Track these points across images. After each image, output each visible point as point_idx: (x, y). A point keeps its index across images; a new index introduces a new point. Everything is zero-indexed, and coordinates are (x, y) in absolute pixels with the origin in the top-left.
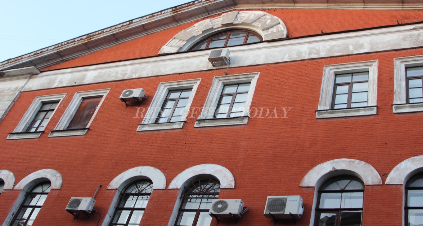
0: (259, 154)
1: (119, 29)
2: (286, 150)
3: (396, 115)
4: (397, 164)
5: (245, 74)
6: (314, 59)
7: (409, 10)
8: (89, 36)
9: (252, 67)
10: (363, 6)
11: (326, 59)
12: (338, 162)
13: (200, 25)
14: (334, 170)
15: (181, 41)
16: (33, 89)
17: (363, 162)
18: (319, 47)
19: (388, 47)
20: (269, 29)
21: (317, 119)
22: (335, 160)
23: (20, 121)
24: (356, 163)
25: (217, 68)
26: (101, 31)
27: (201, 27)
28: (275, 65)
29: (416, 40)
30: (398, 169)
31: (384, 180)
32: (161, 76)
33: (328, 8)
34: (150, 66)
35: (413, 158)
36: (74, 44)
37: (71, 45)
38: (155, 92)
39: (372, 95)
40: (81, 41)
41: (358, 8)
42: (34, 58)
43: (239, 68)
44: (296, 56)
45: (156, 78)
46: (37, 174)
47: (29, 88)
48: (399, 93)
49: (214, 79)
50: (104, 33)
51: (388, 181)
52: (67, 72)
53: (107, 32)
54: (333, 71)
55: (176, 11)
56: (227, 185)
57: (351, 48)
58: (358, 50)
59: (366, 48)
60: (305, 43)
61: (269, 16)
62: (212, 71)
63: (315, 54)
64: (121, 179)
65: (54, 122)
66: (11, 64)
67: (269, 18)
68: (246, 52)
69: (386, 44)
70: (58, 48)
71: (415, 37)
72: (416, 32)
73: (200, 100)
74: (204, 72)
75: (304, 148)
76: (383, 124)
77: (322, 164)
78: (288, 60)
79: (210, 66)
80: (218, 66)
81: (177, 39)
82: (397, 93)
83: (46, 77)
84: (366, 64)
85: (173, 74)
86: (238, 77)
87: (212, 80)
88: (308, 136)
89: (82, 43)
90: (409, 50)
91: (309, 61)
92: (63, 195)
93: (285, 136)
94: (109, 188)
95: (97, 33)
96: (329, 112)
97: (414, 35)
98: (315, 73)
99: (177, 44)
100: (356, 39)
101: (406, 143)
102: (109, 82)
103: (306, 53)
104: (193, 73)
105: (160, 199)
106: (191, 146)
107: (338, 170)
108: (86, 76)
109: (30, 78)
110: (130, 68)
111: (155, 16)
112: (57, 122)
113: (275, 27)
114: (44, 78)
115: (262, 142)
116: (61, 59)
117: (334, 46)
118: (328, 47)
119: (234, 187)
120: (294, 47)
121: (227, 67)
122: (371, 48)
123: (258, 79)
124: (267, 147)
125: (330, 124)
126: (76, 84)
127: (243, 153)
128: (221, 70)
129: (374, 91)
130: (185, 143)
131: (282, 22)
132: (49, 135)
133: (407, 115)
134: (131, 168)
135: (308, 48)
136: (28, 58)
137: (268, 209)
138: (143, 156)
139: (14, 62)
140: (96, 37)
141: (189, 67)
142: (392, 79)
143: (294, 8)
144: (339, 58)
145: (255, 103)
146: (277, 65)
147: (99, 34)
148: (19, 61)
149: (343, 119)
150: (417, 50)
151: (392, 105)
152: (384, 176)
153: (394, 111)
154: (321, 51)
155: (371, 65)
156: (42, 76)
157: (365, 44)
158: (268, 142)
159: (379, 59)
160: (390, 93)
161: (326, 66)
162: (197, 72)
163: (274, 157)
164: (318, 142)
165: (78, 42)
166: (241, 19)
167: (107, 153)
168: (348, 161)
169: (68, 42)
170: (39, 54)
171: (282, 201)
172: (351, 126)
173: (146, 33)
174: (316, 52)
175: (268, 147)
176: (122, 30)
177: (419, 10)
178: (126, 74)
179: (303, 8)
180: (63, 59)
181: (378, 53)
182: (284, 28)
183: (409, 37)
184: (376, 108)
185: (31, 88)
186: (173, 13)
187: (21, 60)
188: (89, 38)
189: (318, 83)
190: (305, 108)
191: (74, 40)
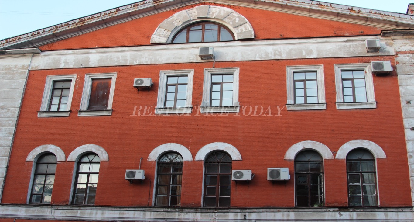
0: (253, 136)
1: (108, 15)
2: (271, 133)
3: (339, 110)
4: (341, 145)
5: (228, 68)
6: (278, 60)
7: (341, 22)
8: (81, 20)
9: (233, 63)
10: (309, 14)
11: (287, 60)
12: (306, 143)
13: (179, 15)
14: (304, 148)
15: (166, 31)
16: (40, 69)
17: (321, 143)
18: (281, 50)
19: (330, 55)
20: (239, 27)
21: (287, 110)
22: (304, 142)
23: (42, 100)
24: (317, 144)
25: (205, 61)
26: (92, 16)
27: (179, 18)
28: (250, 62)
29: (348, 50)
30: (342, 149)
31: (335, 155)
32: (159, 64)
33: (282, 11)
34: (146, 54)
35: (350, 141)
36: (69, 26)
37: (66, 28)
38: (159, 79)
39: (321, 93)
40: (74, 24)
41: (305, 15)
42: (32, 39)
43: (222, 63)
44: (265, 56)
45: (155, 65)
46: (83, 148)
47: (36, 67)
48: (339, 93)
49: (204, 71)
50: (95, 19)
51: (337, 157)
52: (68, 53)
53: (98, 18)
54: (292, 71)
55: (156, 2)
56: (237, 158)
57: (304, 53)
58: (309, 55)
59: (314, 54)
60: (270, 45)
61: (236, 14)
62: (201, 63)
63: (279, 55)
64: (156, 153)
65: (76, 102)
66: (10, 44)
67: (237, 17)
68: (225, 48)
69: (328, 52)
70: (54, 30)
71: (347, 48)
72: (348, 44)
73: (198, 89)
74: (195, 63)
75: (283, 132)
76: (331, 116)
77: (296, 144)
78: (260, 59)
79: (199, 59)
80: (206, 59)
81: (162, 28)
82: (338, 94)
83: (49, 57)
84: (315, 67)
85: (169, 64)
86: (223, 70)
87: (203, 72)
88: (283, 123)
89: (76, 26)
90: (344, 59)
91: (275, 61)
92: (113, 165)
93: (268, 122)
94: (149, 160)
95: (88, 17)
96: (295, 106)
97: (347, 46)
98: (280, 72)
99: (164, 34)
100: (306, 45)
101: (346, 131)
102: (113, 66)
103: (272, 54)
104: (186, 64)
105: (191, 168)
106: (203, 128)
107: (306, 149)
108: (89, 59)
109: (33, 56)
110: (128, 54)
111: (138, 5)
112: (79, 102)
113: (243, 26)
114: (47, 58)
115: (253, 126)
116: (57, 39)
117: (291, 49)
118: (287, 50)
119: (241, 160)
120: (261, 47)
121: (213, 61)
122: (318, 55)
123: (239, 74)
124: (257, 130)
125: (296, 115)
126: (83, 66)
127: (242, 134)
128: (208, 63)
129: (322, 90)
130: (197, 125)
131: (248, 22)
132: (78, 114)
133: (345, 111)
134: (161, 144)
135: (272, 49)
136: (26, 38)
137: (270, 177)
138: (167, 134)
139: (13, 42)
140: (88, 22)
141: (181, 58)
142: (333, 82)
143: (255, 7)
144: (296, 60)
145: (241, 94)
146: (251, 62)
147: (90, 19)
148: (18, 40)
149: (305, 112)
150: (349, 58)
151: (336, 103)
152: (335, 153)
153: (337, 108)
154: (283, 53)
155: (318, 68)
156: (45, 56)
157: (314, 51)
158: (257, 126)
159: (324, 64)
160: (333, 93)
161: (287, 67)
162: (189, 63)
163: (264, 138)
164: (291, 128)
165: (71, 25)
166: (213, 13)
167: (137, 131)
168: (311, 143)
169: (62, 25)
170: (37, 35)
171: (277, 171)
172: (311, 117)
173: (131, 18)
174: (279, 54)
175: (259, 130)
176: (111, 17)
177: (348, 23)
178: (127, 60)
179: (262, 8)
180: (58, 39)
181: (323, 59)
182: (251, 29)
183: (343, 47)
184: (325, 104)
185: (37, 66)
186: (154, 3)
187: (19, 40)
188: (82, 22)
189: (284, 81)
190: (278, 101)
191: (67, 23)
